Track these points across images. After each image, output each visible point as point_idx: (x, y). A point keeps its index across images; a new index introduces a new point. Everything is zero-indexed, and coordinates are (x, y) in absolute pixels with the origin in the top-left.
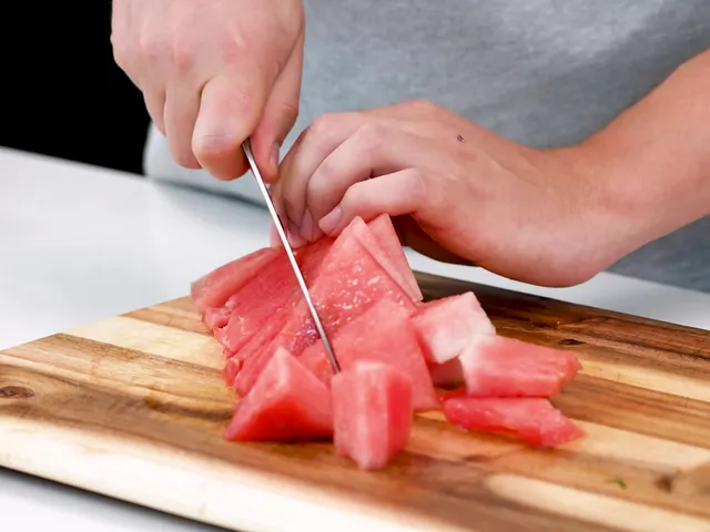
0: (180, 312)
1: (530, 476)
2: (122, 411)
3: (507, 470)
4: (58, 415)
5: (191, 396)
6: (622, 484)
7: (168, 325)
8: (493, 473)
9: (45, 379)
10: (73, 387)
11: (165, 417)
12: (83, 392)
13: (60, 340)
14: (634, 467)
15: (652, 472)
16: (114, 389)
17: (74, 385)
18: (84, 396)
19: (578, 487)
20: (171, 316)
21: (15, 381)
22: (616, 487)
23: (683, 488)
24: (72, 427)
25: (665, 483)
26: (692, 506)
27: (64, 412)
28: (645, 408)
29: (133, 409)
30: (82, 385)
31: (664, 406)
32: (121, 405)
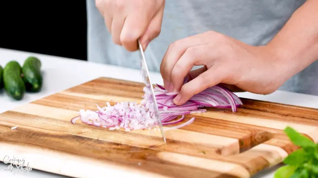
1: (172, 152)
3: (165, 150)
4: (9, 140)
6: (204, 153)
8: (159, 151)
9: (4, 127)
13: (9, 113)
14: (208, 146)
15: (214, 148)
18: (18, 133)
19: (189, 155)
22: (203, 154)
23: (225, 152)
24: (14, 144)
25: (219, 151)
26: (229, 159)
27: (11, 139)
28: (211, 125)
31: (218, 124)
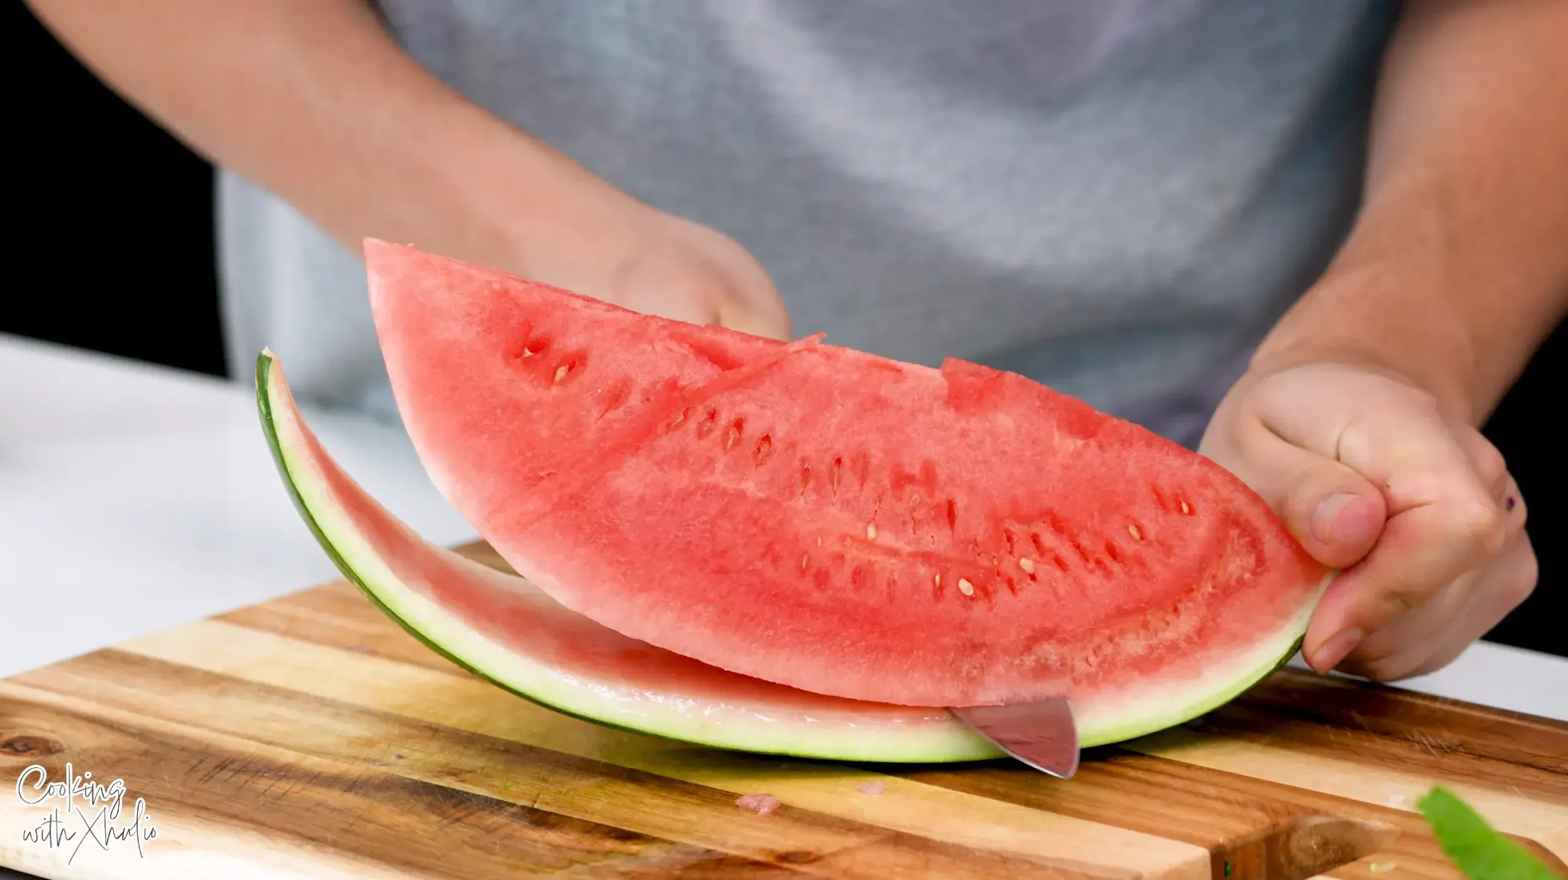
0: (304, 613)
2: (208, 777)
5: (322, 753)
7: (286, 633)
10: (130, 739)
11: (282, 786)
12: (144, 746)
16: (195, 741)
17: (132, 735)
18: (145, 753)
20: (293, 619)
21: (30, 727)
29: (225, 774)
30: (143, 735)
32: (208, 765)
